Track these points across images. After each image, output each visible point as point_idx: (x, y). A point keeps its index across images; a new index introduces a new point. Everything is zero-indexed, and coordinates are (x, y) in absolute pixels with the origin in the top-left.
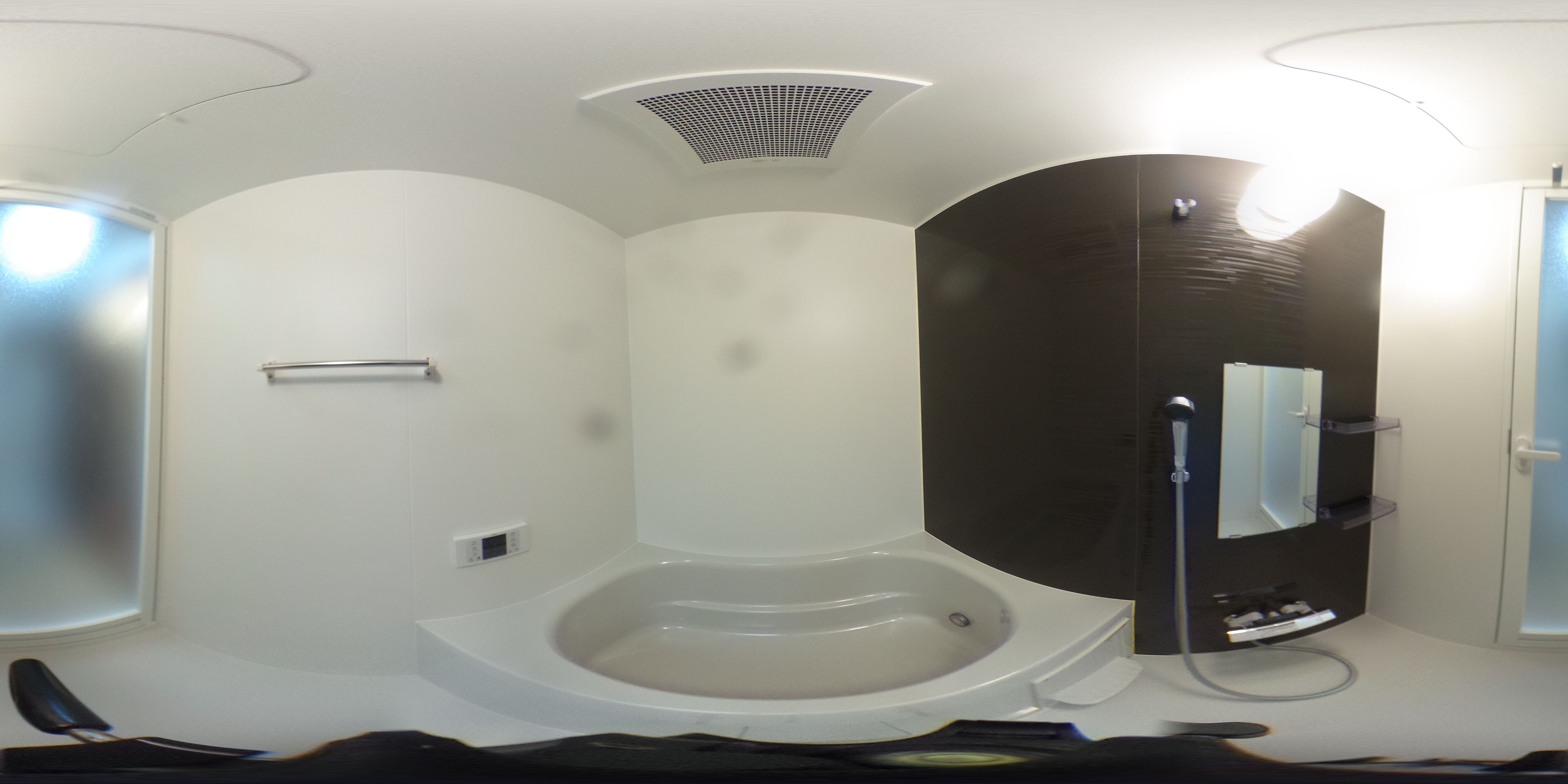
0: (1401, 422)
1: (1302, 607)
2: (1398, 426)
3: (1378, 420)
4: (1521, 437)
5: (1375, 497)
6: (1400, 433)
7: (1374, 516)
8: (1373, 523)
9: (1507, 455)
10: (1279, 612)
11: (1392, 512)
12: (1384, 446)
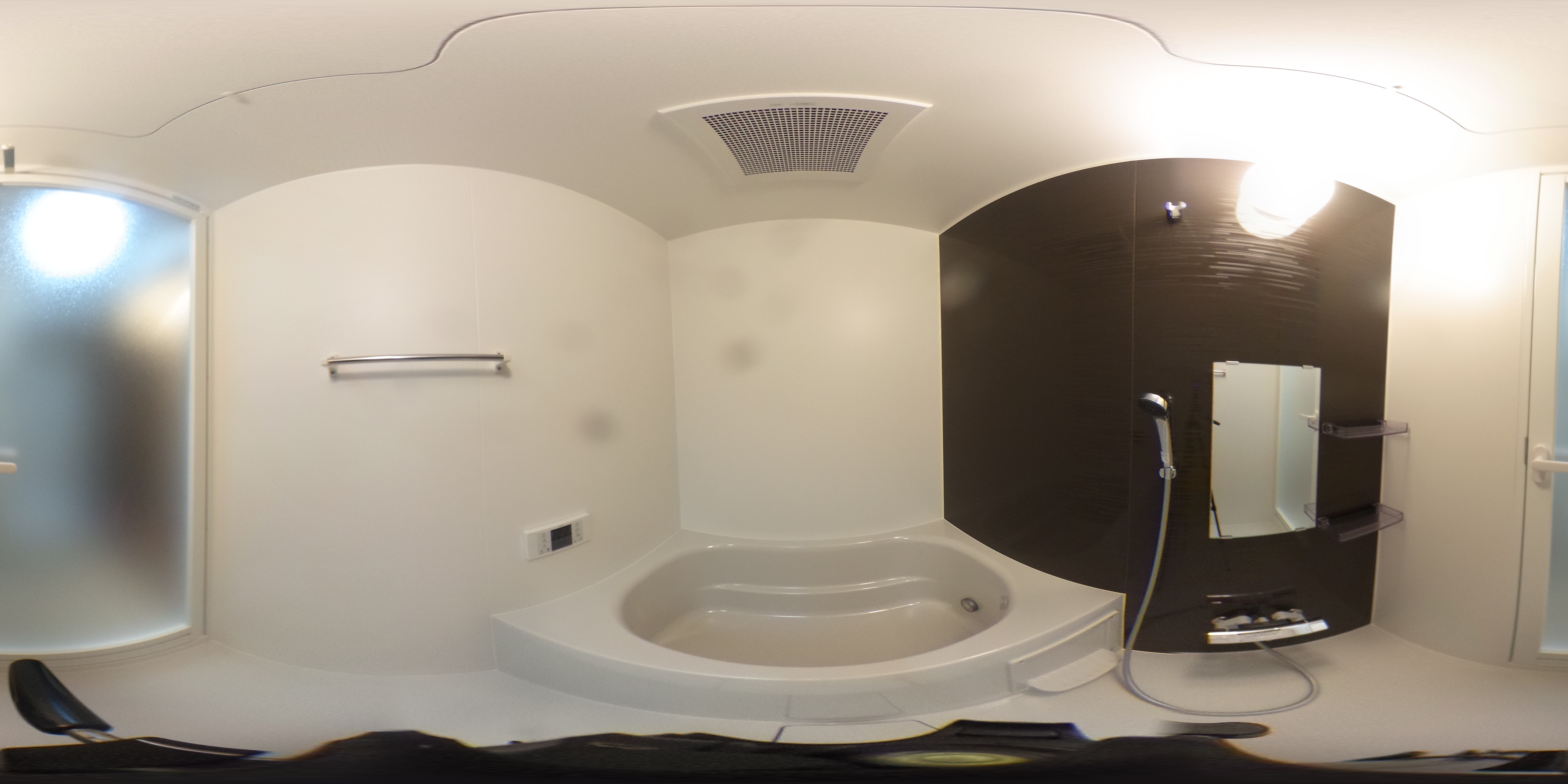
0: (1410, 426)
1: (1296, 614)
2: (1407, 430)
3: (1386, 424)
4: (1539, 446)
5: (1381, 505)
6: (1408, 438)
7: (1382, 525)
8: (1380, 533)
9: (1524, 466)
10: (1269, 618)
11: (1398, 522)
12: (1392, 450)
